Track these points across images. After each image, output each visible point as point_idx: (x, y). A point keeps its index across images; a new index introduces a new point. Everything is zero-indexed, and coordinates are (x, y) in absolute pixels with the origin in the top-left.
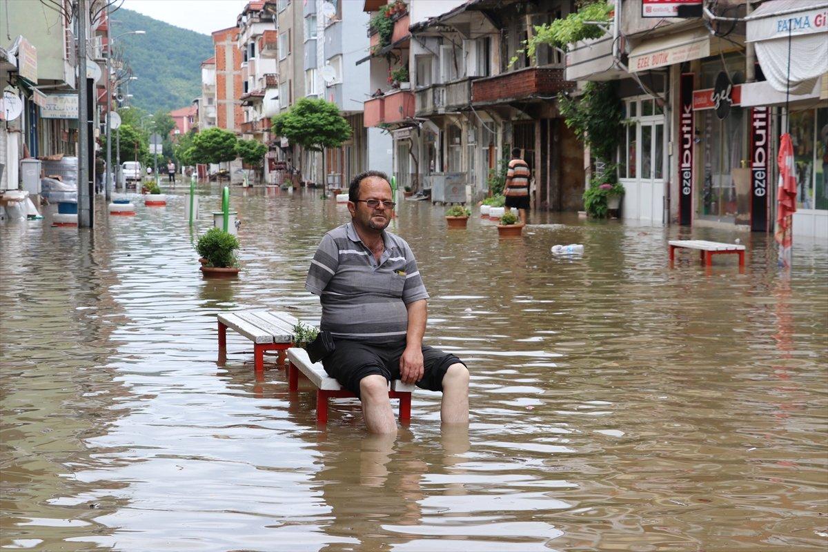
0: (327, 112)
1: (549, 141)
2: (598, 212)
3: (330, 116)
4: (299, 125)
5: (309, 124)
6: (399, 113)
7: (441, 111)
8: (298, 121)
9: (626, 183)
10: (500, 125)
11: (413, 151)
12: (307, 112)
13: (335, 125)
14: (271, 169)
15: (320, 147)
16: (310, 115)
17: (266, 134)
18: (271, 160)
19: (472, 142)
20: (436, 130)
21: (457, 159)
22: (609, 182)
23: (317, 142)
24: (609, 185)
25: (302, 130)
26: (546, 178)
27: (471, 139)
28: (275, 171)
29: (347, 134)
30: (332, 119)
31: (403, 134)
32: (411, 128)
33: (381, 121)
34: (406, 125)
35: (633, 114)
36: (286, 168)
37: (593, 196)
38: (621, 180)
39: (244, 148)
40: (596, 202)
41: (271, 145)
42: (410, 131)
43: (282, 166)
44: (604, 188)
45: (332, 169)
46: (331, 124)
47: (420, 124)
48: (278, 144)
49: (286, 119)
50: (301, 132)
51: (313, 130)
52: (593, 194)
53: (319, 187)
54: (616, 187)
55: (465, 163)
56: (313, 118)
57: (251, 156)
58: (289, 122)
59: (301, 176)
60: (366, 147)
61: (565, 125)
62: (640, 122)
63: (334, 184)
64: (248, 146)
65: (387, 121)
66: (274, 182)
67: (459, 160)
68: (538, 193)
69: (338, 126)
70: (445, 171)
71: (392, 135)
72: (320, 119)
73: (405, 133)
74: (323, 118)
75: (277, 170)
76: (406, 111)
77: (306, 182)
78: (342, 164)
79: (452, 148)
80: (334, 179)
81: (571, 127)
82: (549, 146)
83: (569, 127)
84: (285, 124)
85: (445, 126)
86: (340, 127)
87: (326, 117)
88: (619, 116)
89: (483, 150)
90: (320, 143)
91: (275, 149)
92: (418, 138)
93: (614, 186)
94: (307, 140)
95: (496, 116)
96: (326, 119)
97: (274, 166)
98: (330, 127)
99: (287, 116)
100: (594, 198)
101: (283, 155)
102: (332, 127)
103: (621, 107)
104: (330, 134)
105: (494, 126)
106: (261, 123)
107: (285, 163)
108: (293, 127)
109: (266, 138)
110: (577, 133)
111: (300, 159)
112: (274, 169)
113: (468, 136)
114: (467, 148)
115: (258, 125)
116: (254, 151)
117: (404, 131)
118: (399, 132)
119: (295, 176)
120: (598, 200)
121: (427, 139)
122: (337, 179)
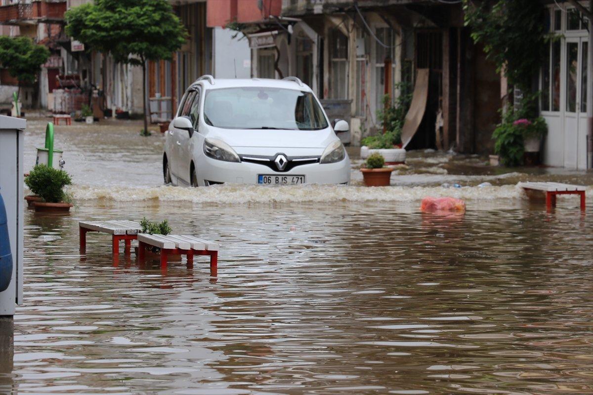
0: (150, 5)
1: (459, 59)
2: (512, 156)
3: (154, 11)
4: (107, 25)
5: (123, 24)
6: (259, 11)
7: (318, 9)
8: (106, 18)
9: (549, 118)
10: (399, 34)
11: (280, 66)
12: (120, 5)
13: (162, 25)
14: (53, 86)
15: (139, 58)
16: (123, 10)
17: (42, 27)
18: (52, 72)
19: (362, 56)
20: (313, 35)
21: (343, 81)
22: (526, 116)
23: (134, 52)
24: (525, 120)
25: (111, 33)
26: (455, 109)
27: (361, 51)
28: (61, 91)
29: (180, 39)
30: (157, 16)
31: (264, 41)
32: (276, 32)
33: (232, 20)
34: (268, 26)
35: (558, 27)
36: (79, 86)
37: (504, 135)
38: (544, 113)
39: (10, 51)
40: (509, 143)
41: (51, 45)
42: (275, 36)
43: (73, 82)
44: (520, 125)
45: (156, 88)
46: (157, 24)
47: (290, 27)
48: (67, 45)
49: (87, 14)
50: (110, 36)
51: (128, 32)
52: (505, 132)
53: (134, 117)
54: (535, 123)
55: (352, 85)
56: (129, 15)
57: (22, 66)
58: (92, 20)
59: (105, 99)
60: (211, 56)
61: (472, 40)
62: (565, 38)
63: (159, 114)
64: (17, 48)
65: (241, 20)
66: (59, 108)
67: (344, 82)
68: (446, 129)
69: (167, 27)
70: (326, 98)
71: (250, 40)
72: (139, 16)
73: (268, 38)
74: (144, 14)
75: (63, 88)
76: (268, 8)
77: (114, 109)
78: (173, 82)
79: (335, 63)
80: (160, 107)
81: (478, 43)
82: (459, 65)
83: (475, 43)
84: (87, 23)
85: (326, 31)
86: (171, 28)
87: (149, 13)
88: (540, 29)
89: (377, 68)
90: (140, 52)
91: (58, 53)
92: (288, 47)
93: (533, 121)
94: (120, 46)
95: (393, 22)
96: (149, 17)
97: (60, 82)
98: (155, 29)
99: (89, 10)
100: (506, 138)
101: (73, 62)
102: (157, 29)
103: (543, 18)
104: (155, 39)
105: (392, 34)
106: (35, 9)
107: (77, 78)
108: (99, 28)
109: (42, 33)
110: (487, 51)
111: (103, 72)
112: (59, 87)
113: (356, 47)
114: (355, 63)
115: (28, 11)
116: (26, 57)
117: (266, 37)
118: (259, 37)
119: (96, 99)
120: (512, 140)
121: (301, 48)
122: (164, 105)
